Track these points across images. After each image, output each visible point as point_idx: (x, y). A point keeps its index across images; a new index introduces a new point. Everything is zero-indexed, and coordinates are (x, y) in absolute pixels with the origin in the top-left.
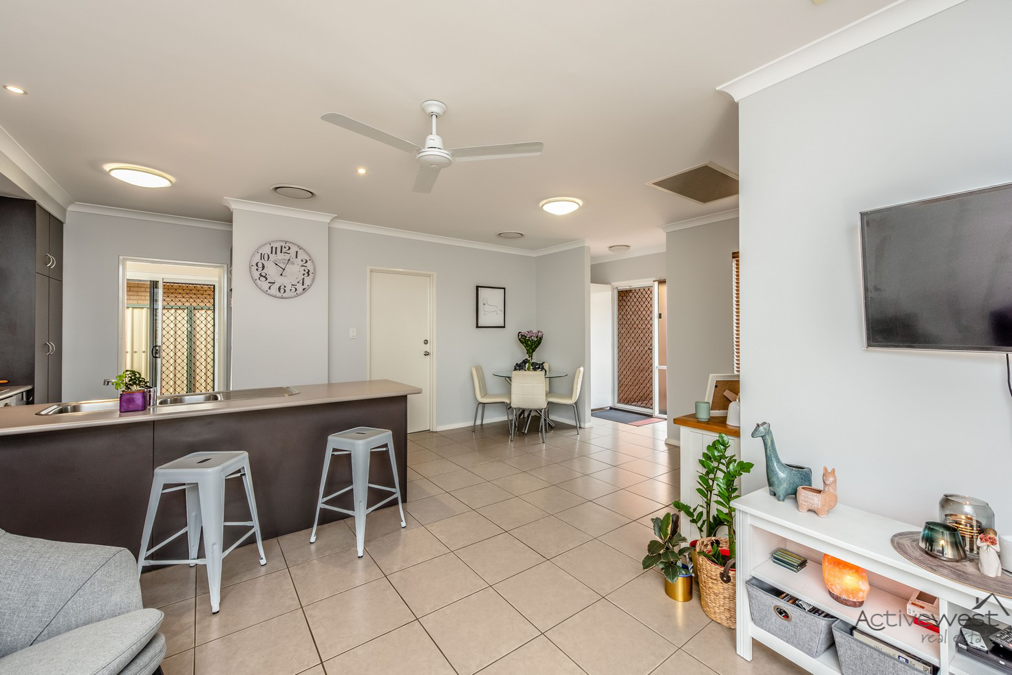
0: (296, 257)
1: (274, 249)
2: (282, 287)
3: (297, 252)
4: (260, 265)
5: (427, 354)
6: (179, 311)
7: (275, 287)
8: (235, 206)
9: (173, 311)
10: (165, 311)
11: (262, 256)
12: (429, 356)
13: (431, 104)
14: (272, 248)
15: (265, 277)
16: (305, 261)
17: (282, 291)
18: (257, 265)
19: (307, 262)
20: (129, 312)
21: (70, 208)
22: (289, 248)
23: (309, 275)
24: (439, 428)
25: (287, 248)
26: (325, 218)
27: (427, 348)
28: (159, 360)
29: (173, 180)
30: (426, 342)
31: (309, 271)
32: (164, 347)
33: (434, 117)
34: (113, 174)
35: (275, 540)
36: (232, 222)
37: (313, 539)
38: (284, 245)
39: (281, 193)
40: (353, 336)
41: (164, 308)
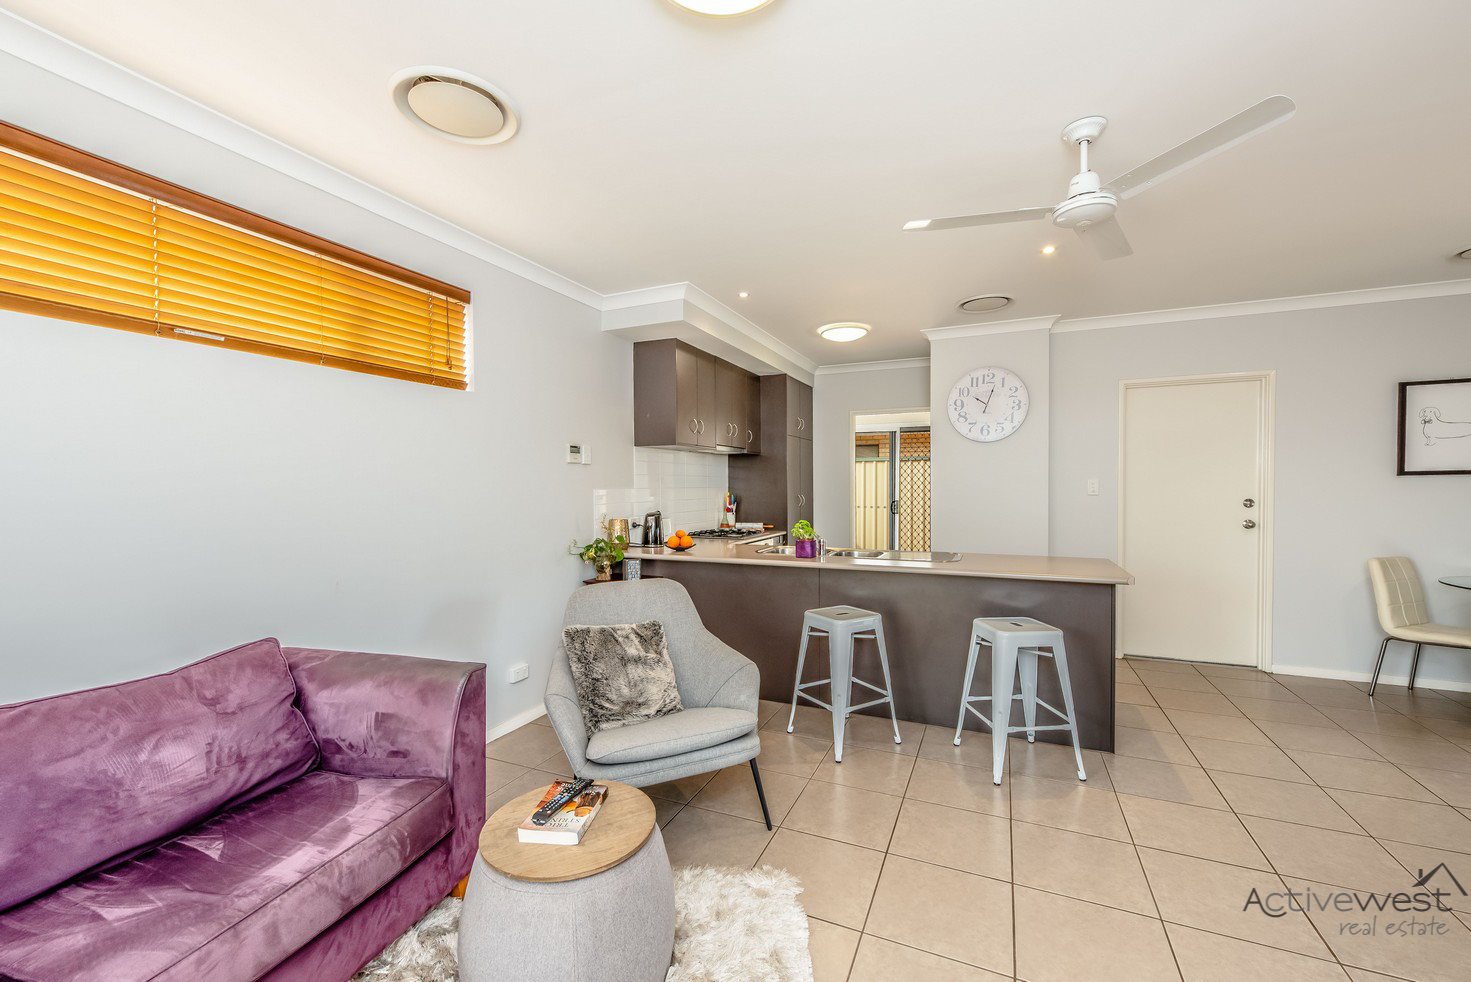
0: (1003, 386)
1: (975, 381)
2: (986, 427)
3: (1003, 379)
4: (959, 403)
5: (1250, 525)
6: (915, 464)
7: (977, 428)
8: (934, 337)
9: (909, 463)
10: (903, 464)
11: (961, 392)
12: (1255, 529)
13: (1072, 130)
14: (972, 379)
15: (964, 417)
16: (1014, 389)
17: (985, 432)
18: (955, 403)
19: (1017, 390)
20: (860, 467)
21: (817, 373)
22: (994, 375)
23: (1020, 407)
24: (1279, 669)
25: (991, 376)
26: (1044, 324)
27: (1252, 514)
28: (897, 516)
29: (868, 327)
30: (1249, 503)
31: (1020, 402)
32: (902, 503)
33: (1084, 145)
34: (825, 336)
35: (924, 726)
36: (929, 355)
37: (957, 741)
38: (986, 372)
39: (970, 308)
40: (1093, 491)
41: (901, 461)
